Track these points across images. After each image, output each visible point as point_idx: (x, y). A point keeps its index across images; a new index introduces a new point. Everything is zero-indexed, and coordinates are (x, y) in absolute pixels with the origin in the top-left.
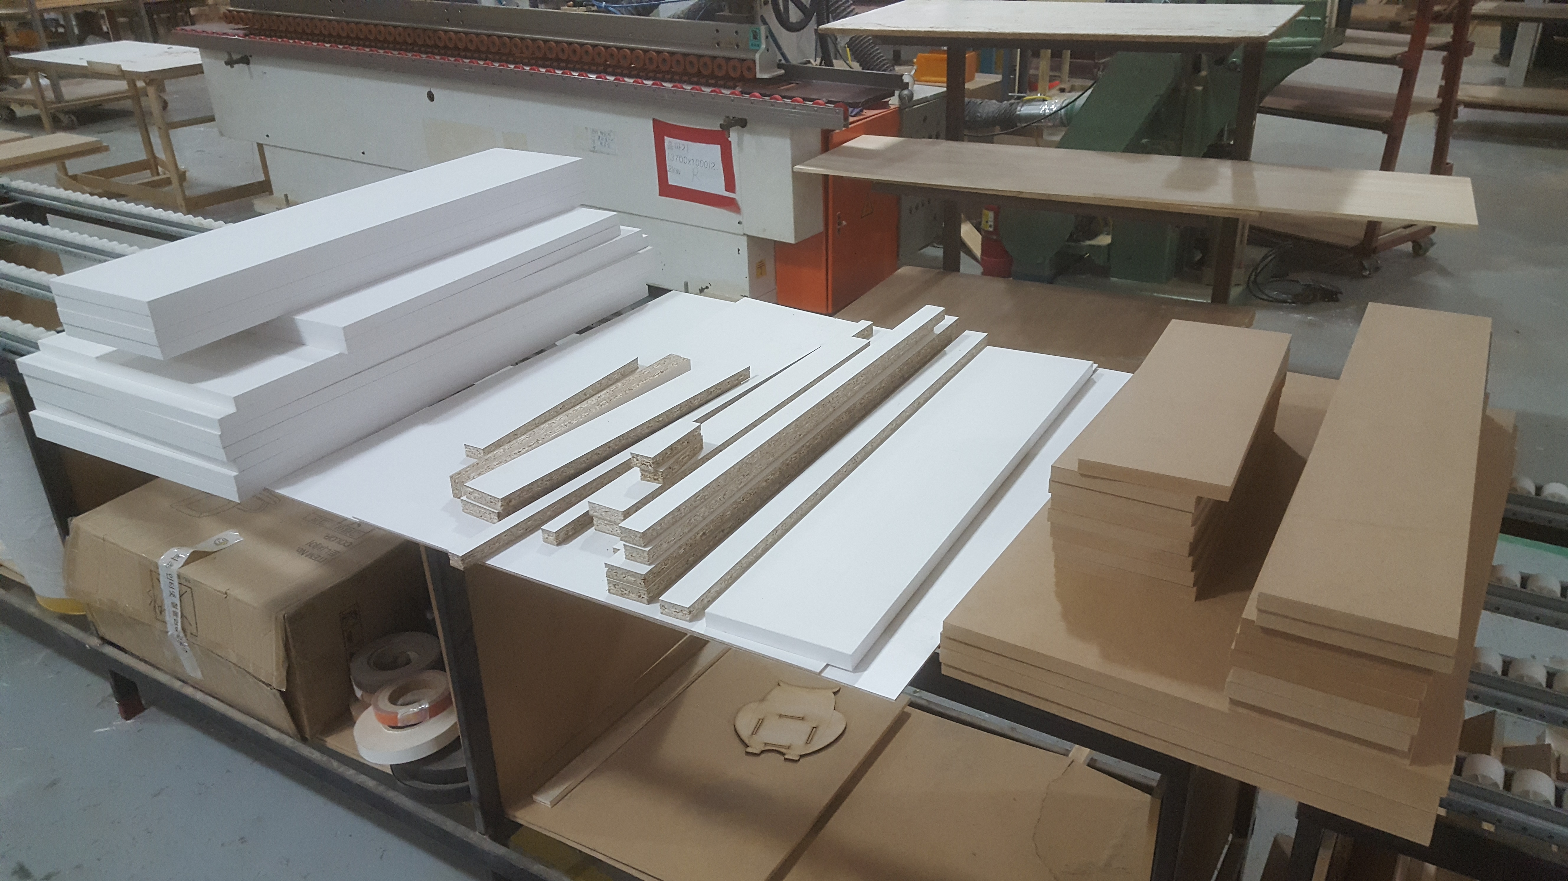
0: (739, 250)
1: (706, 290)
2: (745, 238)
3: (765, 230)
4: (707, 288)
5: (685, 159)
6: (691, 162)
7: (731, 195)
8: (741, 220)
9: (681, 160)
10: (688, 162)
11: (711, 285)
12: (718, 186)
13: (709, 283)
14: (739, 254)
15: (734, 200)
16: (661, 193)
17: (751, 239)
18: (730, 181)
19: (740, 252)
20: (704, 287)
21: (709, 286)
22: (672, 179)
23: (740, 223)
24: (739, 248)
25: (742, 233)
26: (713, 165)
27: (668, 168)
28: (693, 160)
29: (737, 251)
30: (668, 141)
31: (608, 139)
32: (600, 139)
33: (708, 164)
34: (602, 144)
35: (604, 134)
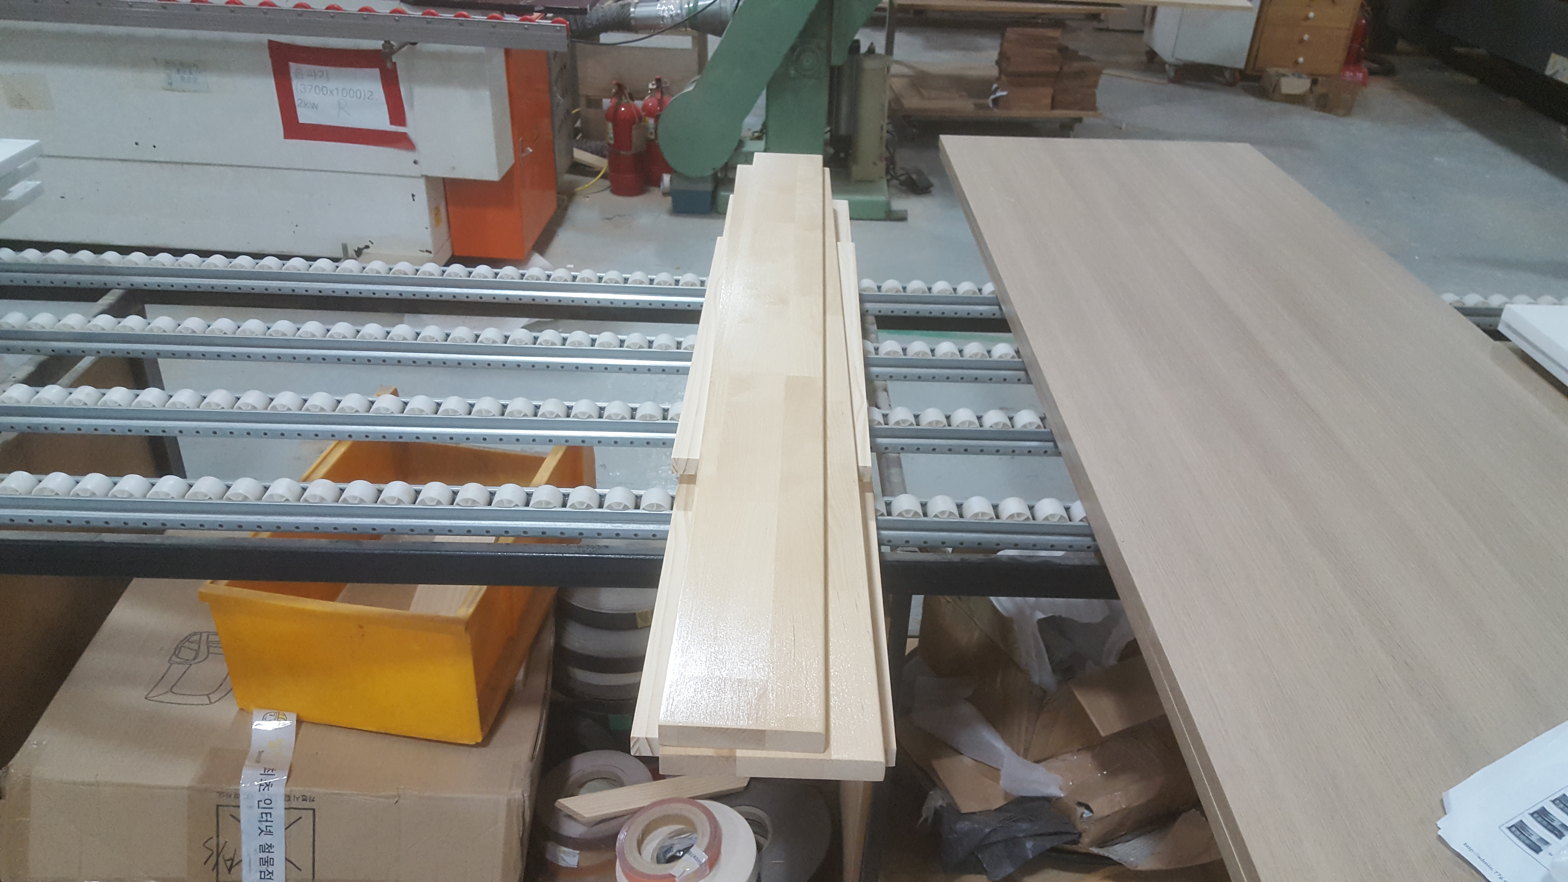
0: (413, 195)
1: (365, 251)
2: (424, 181)
3: (454, 168)
4: (367, 247)
5: (325, 89)
6: (335, 92)
7: (401, 129)
8: (417, 159)
9: (318, 91)
10: (329, 93)
11: (372, 243)
12: (380, 120)
13: (370, 241)
14: (414, 200)
15: (404, 135)
16: (287, 136)
17: (430, 181)
18: (397, 113)
19: (415, 198)
20: (362, 246)
21: (370, 244)
22: (305, 116)
23: (415, 162)
24: (414, 194)
25: (418, 174)
26: (370, 93)
27: (297, 103)
28: (337, 89)
29: (411, 197)
30: (295, 68)
31: (193, 72)
32: (181, 72)
33: (361, 94)
34: (182, 78)
35: (185, 65)
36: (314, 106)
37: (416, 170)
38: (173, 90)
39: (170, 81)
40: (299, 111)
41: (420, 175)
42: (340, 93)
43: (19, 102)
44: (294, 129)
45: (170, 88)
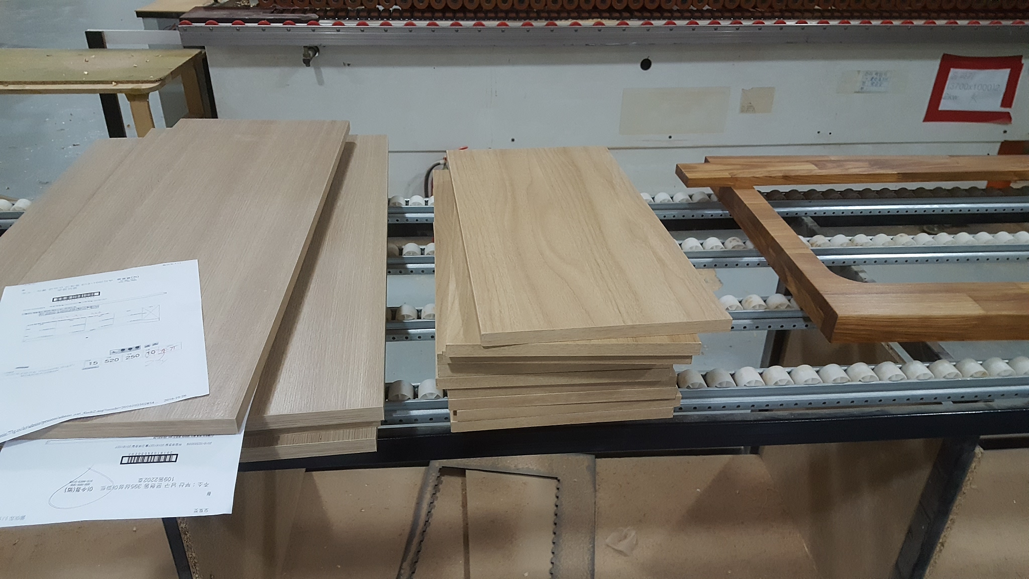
2: (999, 145)
5: (967, 85)
6: (973, 87)
7: (1005, 110)
8: (1008, 129)
9: (962, 87)
10: (969, 87)
15: (1009, 113)
16: (926, 120)
17: (1007, 144)
22: (945, 105)
23: (1005, 132)
24: (990, 153)
27: (944, 95)
28: (975, 85)
29: (987, 155)
30: (953, 72)
31: (882, 79)
32: (873, 80)
33: (991, 87)
34: (872, 84)
35: (879, 75)
36: (955, 98)
37: (1000, 137)
38: (863, 92)
39: (862, 86)
40: (942, 101)
42: (977, 86)
43: (747, 108)
44: (934, 114)
45: (861, 91)
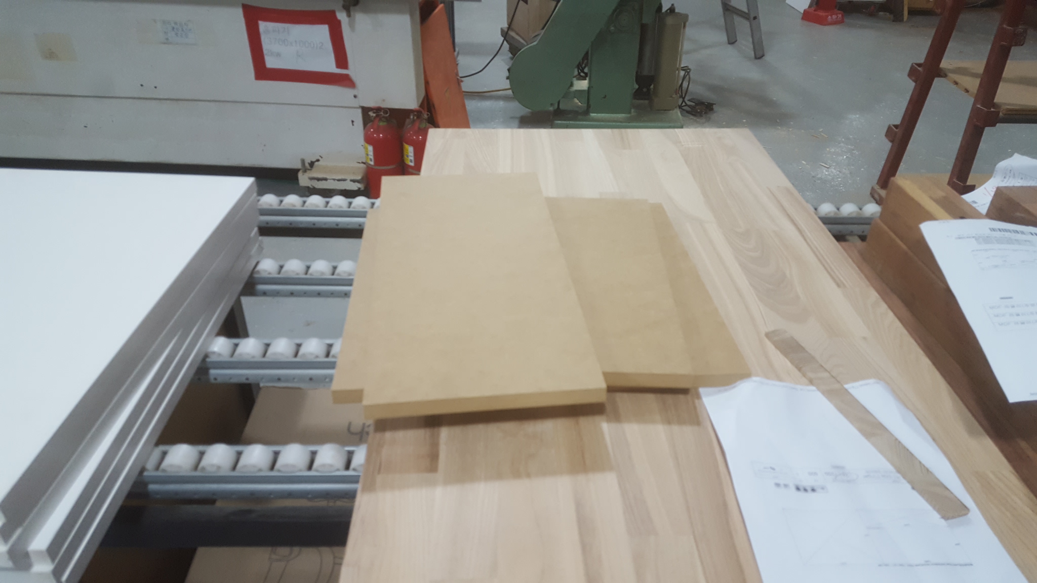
0: (353, 122)
1: (316, 163)
2: (360, 111)
3: (384, 100)
4: (318, 160)
5: (286, 41)
6: (294, 44)
7: (344, 71)
8: (356, 94)
9: (281, 43)
10: (290, 44)
11: (322, 158)
12: (328, 65)
13: (320, 156)
14: (353, 125)
15: (347, 76)
16: (257, 78)
17: (365, 110)
18: (341, 59)
19: (354, 123)
20: (314, 160)
21: (320, 158)
22: (271, 63)
23: (355, 97)
24: (354, 120)
25: (357, 105)
26: (321, 45)
27: (265, 52)
28: (296, 41)
29: (351, 122)
30: (263, 26)
31: (184, 29)
32: (175, 30)
33: (314, 45)
34: (177, 34)
35: (178, 25)
36: (278, 55)
37: (355, 102)
38: (170, 43)
39: (166, 37)
40: (267, 58)
41: (358, 106)
42: (298, 43)
43: (50, 55)
44: (263, 72)
45: (167, 42)
